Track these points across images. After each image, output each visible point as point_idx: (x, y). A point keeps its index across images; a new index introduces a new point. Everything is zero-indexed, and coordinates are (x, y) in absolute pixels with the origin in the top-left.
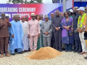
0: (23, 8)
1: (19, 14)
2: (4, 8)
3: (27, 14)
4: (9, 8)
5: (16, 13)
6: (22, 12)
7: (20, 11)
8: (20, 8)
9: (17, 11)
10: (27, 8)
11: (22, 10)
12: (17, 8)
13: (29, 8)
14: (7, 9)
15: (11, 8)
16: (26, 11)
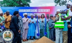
0: (41, 9)
1: (37, 13)
2: (29, 9)
3: (43, 14)
4: (32, 10)
5: (36, 13)
6: (40, 12)
7: (39, 12)
8: (39, 10)
9: (37, 12)
10: (44, 9)
11: (40, 11)
12: (37, 10)
13: (45, 9)
14: (31, 10)
15: (33, 10)
16: (43, 11)
